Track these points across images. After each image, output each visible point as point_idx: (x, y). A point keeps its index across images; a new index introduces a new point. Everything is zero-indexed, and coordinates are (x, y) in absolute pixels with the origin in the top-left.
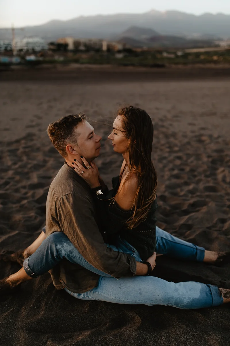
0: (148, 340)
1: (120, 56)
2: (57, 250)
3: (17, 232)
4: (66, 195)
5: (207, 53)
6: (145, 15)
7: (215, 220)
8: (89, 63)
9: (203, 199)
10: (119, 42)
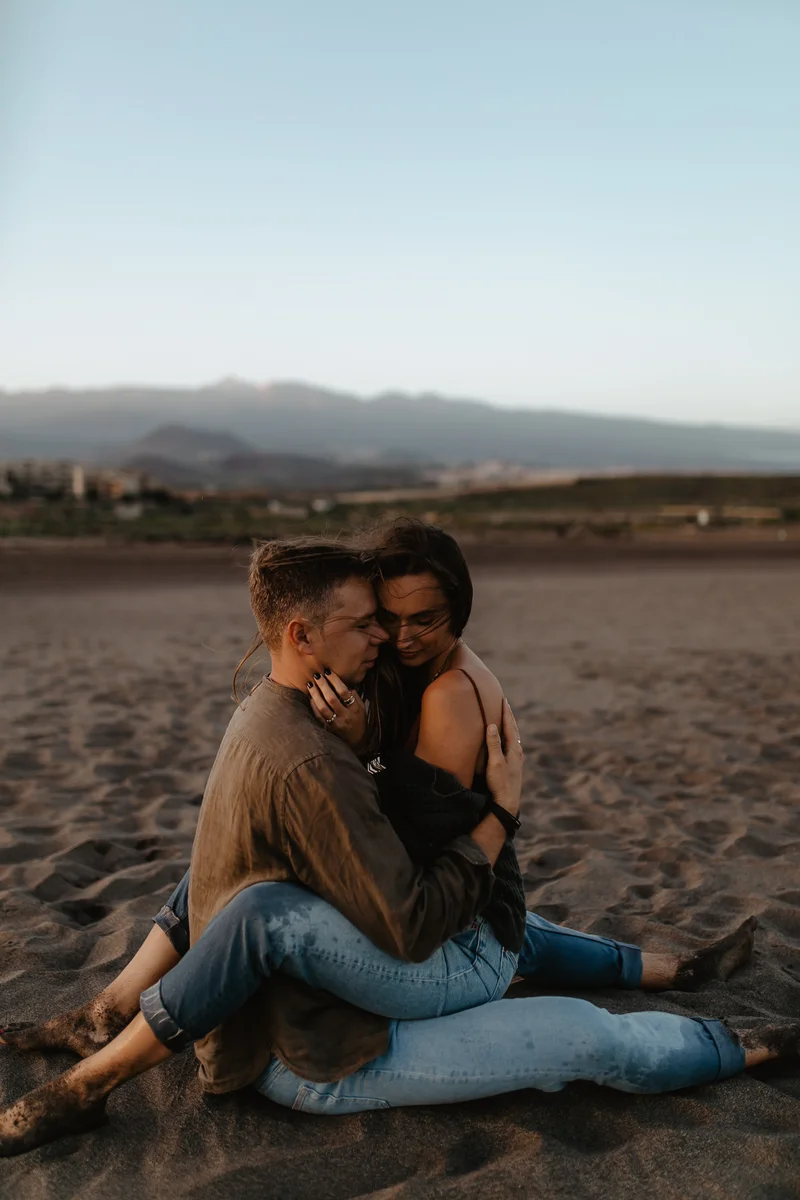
0: (581, 1176)
1: (132, 512)
2: (270, 936)
3: (19, 973)
4: (305, 762)
5: (401, 504)
6: (206, 394)
7: (623, 891)
8: (28, 532)
9: (564, 846)
10: (127, 470)
